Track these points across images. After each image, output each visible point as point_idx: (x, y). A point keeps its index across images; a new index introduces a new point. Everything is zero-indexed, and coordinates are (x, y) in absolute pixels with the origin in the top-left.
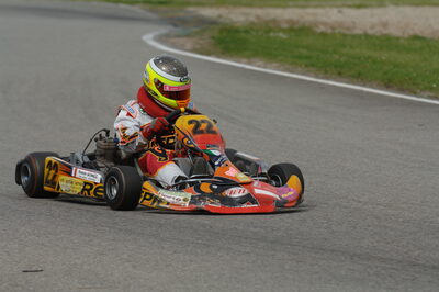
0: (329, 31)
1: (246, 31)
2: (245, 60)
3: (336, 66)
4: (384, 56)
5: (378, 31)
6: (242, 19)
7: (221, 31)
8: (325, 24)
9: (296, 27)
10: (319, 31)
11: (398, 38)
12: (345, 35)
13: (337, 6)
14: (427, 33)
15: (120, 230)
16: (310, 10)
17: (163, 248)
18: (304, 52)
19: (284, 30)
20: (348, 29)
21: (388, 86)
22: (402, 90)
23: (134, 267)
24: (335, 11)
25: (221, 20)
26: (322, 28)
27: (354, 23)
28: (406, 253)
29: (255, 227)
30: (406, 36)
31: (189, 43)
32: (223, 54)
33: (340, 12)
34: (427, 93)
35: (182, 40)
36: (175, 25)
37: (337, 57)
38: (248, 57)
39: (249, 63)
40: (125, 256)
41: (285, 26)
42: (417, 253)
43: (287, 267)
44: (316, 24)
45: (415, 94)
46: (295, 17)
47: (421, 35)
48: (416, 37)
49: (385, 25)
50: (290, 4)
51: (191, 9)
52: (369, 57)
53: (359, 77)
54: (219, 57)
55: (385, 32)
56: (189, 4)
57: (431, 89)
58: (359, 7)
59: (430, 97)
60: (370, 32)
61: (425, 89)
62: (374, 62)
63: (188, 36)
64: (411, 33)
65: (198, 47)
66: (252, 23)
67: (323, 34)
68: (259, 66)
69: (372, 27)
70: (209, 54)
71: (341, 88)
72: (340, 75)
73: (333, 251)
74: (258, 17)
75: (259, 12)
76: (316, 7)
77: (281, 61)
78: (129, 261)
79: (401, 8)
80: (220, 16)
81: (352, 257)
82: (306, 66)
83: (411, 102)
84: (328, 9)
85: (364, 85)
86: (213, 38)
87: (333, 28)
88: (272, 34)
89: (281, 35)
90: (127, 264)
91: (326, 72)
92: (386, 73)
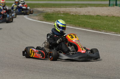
0: (74, 14)
3: (78, 24)
4: (91, 21)
5: (87, 14)
6: (49, 11)
7: (45, 15)
8: (73, 12)
9: (65, 13)
10: (71, 14)
11: (93, 16)
12: (79, 15)
13: (75, 7)
14: (100, 14)
15: (28, 70)
16: (67, 8)
17: (41, 75)
18: (69, 20)
20: (79, 13)
21: (93, 29)
22: (97, 30)
24: (74, 8)
25: (44, 11)
26: (72, 13)
28: (107, 75)
29: (65, 69)
31: (37, 18)
32: (47, 21)
33: (76, 9)
35: (35, 17)
37: (78, 21)
41: (62, 13)
42: (110, 75)
45: (100, 31)
46: (64, 10)
47: (99, 15)
49: (89, 12)
50: (62, 7)
51: (35, 8)
52: (87, 21)
53: (84, 27)
54: (46, 22)
55: (89, 14)
56: (34, 7)
57: (105, 30)
58: (80, 7)
59: (105, 32)
61: (103, 30)
62: (88, 22)
63: (37, 16)
64: (96, 14)
65: (39, 19)
66: (53, 12)
70: (43, 21)
71: (80, 30)
72: (79, 26)
73: (87, 75)
74: (54, 10)
75: (54, 9)
76: (69, 7)
79: (92, 8)
80: (43, 10)
81: (92, 77)
82: (70, 24)
83: (100, 34)
84: (72, 8)
85: (86, 29)
86: (43, 16)
87: (75, 13)
88: (59, 15)
89: (62, 15)
91: (75, 25)
92: (92, 26)
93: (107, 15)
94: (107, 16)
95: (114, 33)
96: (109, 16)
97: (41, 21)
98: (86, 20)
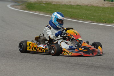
0: (56, 4)
1: (34, 4)
2: (34, 12)
4: (70, 10)
5: (68, 4)
6: (33, 1)
7: (28, 4)
8: (55, 2)
9: (47, 3)
11: (73, 5)
12: (60, 5)
14: (81, 4)
15: (2, 57)
17: (14, 61)
18: (49, 9)
19: (44, 4)
20: (61, 3)
21: (71, 18)
22: (75, 19)
23: (6, 66)
25: (28, 1)
26: (54, 3)
27: (62, 2)
30: (76, 5)
31: (19, 7)
32: (28, 10)
34: (81, 20)
35: (18, 6)
36: (16, 3)
38: (35, 11)
39: (35, 12)
40: (4, 63)
41: (44, 2)
42: (79, 61)
43: (46, 65)
44: (52, 2)
45: (78, 20)
48: (78, 5)
49: (70, 2)
52: (66, 11)
54: (27, 11)
55: (70, 4)
57: (82, 19)
59: (82, 21)
60: (66, 4)
62: (68, 12)
63: (19, 5)
64: (77, 4)
65: (22, 8)
66: (36, 2)
67: (54, 5)
68: (38, 13)
69: (67, 3)
70: (25, 10)
73: (58, 61)
77: (44, 12)
78: (5, 65)
81: (63, 63)
83: (77, 22)
86: (26, 6)
87: (57, 3)
88: (41, 5)
89: (43, 5)
90: (4, 66)
92: (70, 15)
94: (87, 6)
95: (90, 21)
96: (88, 5)
97: (23, 10)
98: (66, 9)
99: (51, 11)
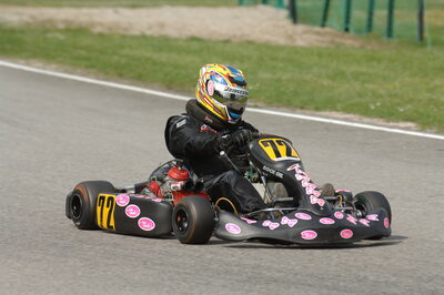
93: (226, 38)
94: (227, 42)
96: (233, 39)
99: (88, 59)
